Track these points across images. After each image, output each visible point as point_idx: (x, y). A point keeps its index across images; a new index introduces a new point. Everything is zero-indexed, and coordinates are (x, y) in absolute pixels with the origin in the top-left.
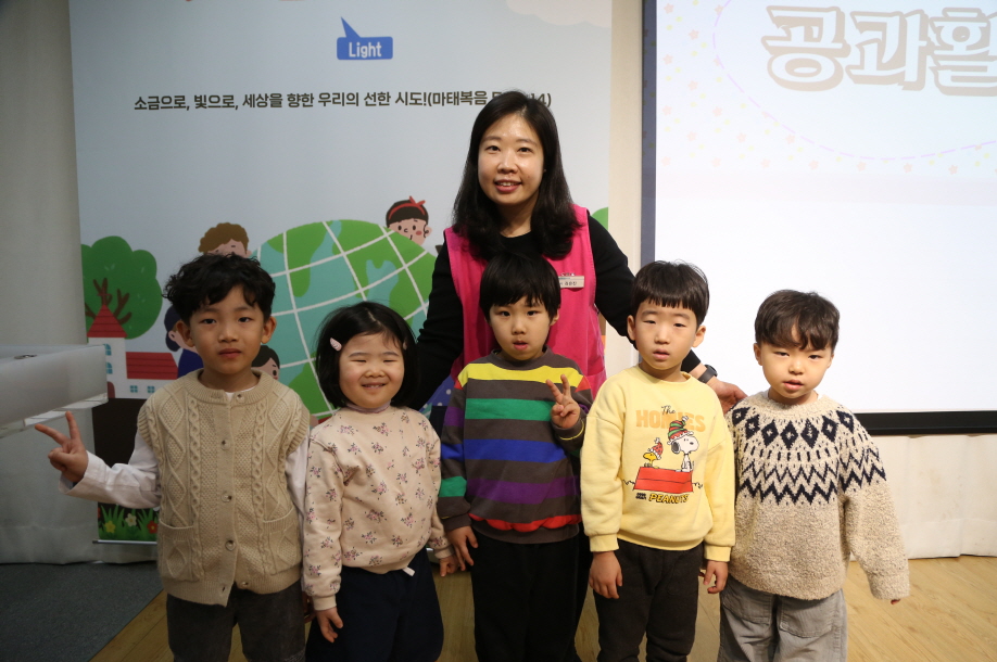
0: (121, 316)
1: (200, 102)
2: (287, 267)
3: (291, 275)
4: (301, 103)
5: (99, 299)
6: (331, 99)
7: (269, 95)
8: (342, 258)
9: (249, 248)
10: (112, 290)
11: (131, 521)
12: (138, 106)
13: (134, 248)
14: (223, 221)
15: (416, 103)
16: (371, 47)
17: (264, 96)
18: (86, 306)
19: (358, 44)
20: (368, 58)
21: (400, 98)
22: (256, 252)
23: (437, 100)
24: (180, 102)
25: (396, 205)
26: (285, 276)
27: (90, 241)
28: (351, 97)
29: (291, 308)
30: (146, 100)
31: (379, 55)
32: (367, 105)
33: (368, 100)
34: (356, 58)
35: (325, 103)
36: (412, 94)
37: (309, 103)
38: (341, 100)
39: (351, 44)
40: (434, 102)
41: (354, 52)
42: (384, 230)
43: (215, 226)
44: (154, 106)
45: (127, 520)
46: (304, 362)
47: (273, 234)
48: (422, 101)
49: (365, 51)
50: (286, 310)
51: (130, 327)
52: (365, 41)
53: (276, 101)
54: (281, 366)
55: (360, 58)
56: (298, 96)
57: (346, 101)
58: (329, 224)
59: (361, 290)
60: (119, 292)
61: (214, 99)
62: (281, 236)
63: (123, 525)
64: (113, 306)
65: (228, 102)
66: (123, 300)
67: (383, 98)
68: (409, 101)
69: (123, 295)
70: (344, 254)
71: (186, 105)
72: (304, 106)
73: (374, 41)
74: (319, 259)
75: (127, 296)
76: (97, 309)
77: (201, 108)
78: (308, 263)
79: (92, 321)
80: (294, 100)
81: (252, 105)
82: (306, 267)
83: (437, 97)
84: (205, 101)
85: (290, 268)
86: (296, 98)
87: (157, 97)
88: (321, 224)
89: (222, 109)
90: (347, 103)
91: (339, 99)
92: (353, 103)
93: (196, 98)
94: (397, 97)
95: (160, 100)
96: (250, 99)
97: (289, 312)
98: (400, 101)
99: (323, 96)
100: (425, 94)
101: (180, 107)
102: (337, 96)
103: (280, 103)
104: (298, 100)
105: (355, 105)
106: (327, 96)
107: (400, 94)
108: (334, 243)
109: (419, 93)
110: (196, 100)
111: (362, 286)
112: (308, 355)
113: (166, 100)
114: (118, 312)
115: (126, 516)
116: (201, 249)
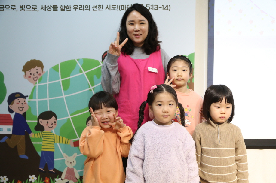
1: (22, 8)
2: (60, 78)
3: (62, 81)
4: (66, 9)
6: (78, 8)
7: (52, 6)
8: (84, 74)
9: (44, 70)
14: (33, 59)
15: (114, 10)
17: (50, 6)
21: (107, 7)
22: (47, 72)
23: (123, 8)
24: (13, 8)
25: (106, 52)
26: (59, 82)
29: (62, 95)
32: (93, 10)
33: (94, 8)
35: (76, 9)
36: (112, 6)
37: (69, 9)
38: (82, 8)
40: (122, 9)
42: (101, 63)
43: (29, 60)
44: (2, 9)
46: (67, 117)
47: (54, 64)
48: (117, 9)
50: (60, 96)
53: (55, 8)
54: (58, 119)
56: (65, 6)
57: (85, 8)
58: (78, 60)
59: (91, 88)
61: (28, 7)
62: (58, 65)
65: (34, 8)
67: (100, 7)
68: (111, 9)
70: (84, 73)
71: (16, 9)
72: (67, 10)
74: (74, 75)
77: (23, 11)
78: (69, 76)
80: (63, 8)
81: (45, 10)
82: (68, 78)
83: (123, 7)
84: (24, 8)
85: (62, 78)
86: (64, 7)
87: (3, 6)
88: (75, 60)
89: (32, 11)
90: (85, 10)
91: (81, 8)
92: (88, 10)
93: (20, 6)
94: (106, 7)
95: (4, 7)
96: (44, 7)
97: (61, 97)
98: (107, 9)
99: (75, 6)
100: (118, 6)
101: (13, 10)
102: (81, 7)
103: (57, 9)
104: (65, 8)
105: (89, 10)
106: (76, 6)
107: (107, 5)
108: (80, 68)
109: (116, 6)
110: (20, 7)
111: (92, 86)
112: (69, 115)
113: (7, 7)
116: (23, 70)
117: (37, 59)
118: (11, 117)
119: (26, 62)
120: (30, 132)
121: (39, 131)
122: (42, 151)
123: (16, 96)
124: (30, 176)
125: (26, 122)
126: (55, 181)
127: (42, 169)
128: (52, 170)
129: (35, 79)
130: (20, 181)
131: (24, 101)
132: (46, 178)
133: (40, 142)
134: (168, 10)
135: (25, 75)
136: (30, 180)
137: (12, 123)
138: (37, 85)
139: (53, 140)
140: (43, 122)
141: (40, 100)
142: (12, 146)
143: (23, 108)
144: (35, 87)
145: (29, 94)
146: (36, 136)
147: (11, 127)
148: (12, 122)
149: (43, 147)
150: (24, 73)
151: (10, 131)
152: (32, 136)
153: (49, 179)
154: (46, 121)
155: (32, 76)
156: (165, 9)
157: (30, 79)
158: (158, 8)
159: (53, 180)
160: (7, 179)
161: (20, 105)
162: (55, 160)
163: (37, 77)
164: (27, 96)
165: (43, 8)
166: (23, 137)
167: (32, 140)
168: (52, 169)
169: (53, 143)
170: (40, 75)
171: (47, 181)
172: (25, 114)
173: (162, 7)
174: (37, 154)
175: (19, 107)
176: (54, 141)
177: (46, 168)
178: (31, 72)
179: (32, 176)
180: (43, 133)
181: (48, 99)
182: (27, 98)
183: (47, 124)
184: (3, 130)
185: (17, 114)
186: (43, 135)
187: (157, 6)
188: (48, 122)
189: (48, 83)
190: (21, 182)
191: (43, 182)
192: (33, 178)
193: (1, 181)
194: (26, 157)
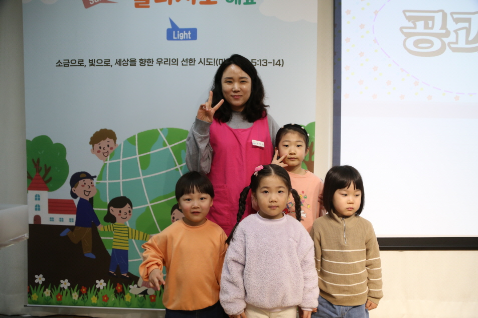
0: (47, 178)
1: (92, 63)
2: (137, 153)
3: (140, 157)
4: (146, 63)
5: (35, 169)
6: (163, 62)
7: (129, 59)
8: (168, 149)
9: (117, 143)
10: (42, 165)
11: (47, 293)
12: (58, 65)
13: (54, 142)
15: (209, 64)
16: (185, 34)
17: (126, 60)
18: (28, 172)
19: (178, 32)
20: (183, 40)
21: (201, 61)
22: (121, 145)
24: (81, 63)
26: (136, 158)
27: (31, 138)
28: (174, 61)
29: (140, 176)
30: (62, 61)
31: (190, 38)
32: (183, 65)
33: (183, 62)
34: (177, 40)
35: (160, 64)
36: (207, 59)
37: (151, 64)
38: (168, 62)
39: (174, 32)
41: (176, 36)
43: (98, 130)
44: (67, 64)
45: (45, 292)
46: (146, 205)
47: (130, 135)
48: (213, 63)
49: (182, 36)
50: (136, 177)
51: (51, 185)
52: (182, 31)
53: (133, 62)
54: (133, 208)
55: (179, 40)
56: (145, 60)
57: (171, 63)
58: (161, 130)
59: (178, 167)
60: (45, 166)
61: (99, 61)
62: (135, 136)
63: (42, 296)
64: (42, 174)
65: (107, 63)
66: (48, 170)
67: (191, 61)
68: (206, 63)
69: (48, 167)
70: (169, 147)
71: (84, 64)
72: (148, 65)
73: (187, 30)
74: (155, 149)
75: (50, 168)
76: (33, 175)
77: (92, 66)
78: (149, 151)
79: (31, 181)
80: (143, 62)
81: (120, 65)
82: (148, 153)
84: (95, 62)
85: (139, 154)
86: (144, 61)
87: (68, 60)
88: (157, 130)
89: (104, 67)
91: (167, 62)
92: (176, 64)
93: (89, 60)
94: (199, 61)
95: (70, 62)
96: (119, 61)
97: (138, 178)
98: (201, 63)
99: (159, 60)
100: (214, 59)
101: (81, 65)
102: (166, 60)
103: (135, 64)
104: (145, 62)
106: (161, 60)
107: (201, 59)
108: (164, 141)
109: (211, 59)
110: (89, 62)
111: (179, 164)
112: (149, 202)
113: (73, 62)
114: (44, 176)
115: (44, 290)
116: (91, 143)
117: (108, 128)
118: (74, 204)
119: (94, 133)
120: (98, 223)
121: (110, 223)
122: (113, 249)
123: (82, 176)
124: (97, 281)
125: (93, 210)
126: (130, 289)
127: (113, 273)
128: (125, 275)
129: (106, 154)
131: (92, 183)
132: (118, 284)
133: (110, 237)
134: (281, 66)
135: (93, 149)
136: (97, 286)
138: (108, 162)
139: (127, 235)
140: (115, 211)
141: (111, 181)
142: (75, 241)
143: (89, 192)
144: (105, 165)
145: (97, 174)
146: (106, 230)
147: (74, 217)
149: (114, 243)
150: (91, 145)
152: (100, 228)
153: (121, 285)
154: (119, 209)
155: (102, 150)
156: (276, 64)
157: (99, 154)
158: (268, 64)
159: (127, 288)
160: (69, 284)
161: (86, 188)
162: (129, 261)
163: (108, 152)
165: (118, 63)
166: (89, 230)
167: (100, 234)
168: (125, 273)
169: (127, 238)
170: (112, 148)
171: (119, 288)
172: (92, 199)
173: (273, 61)
174: (107, 252)
175: (84, 191)
176: (128, 237)
177: (118, 271)
178: (100, 145)
179: (100, 281)
180: (114, 226)
181: (121, 181)
182: (94, 179)
183: (119, 213)
184: (64, 220)
185: (82, 200)
186: (115, 228)
187: (266, 60)
188: (120, 212)
189: (121, 160)
190: (86, 288)
191: (114, 289)
192: (101, 284)
193: (62, 286)
194: (93, 256)
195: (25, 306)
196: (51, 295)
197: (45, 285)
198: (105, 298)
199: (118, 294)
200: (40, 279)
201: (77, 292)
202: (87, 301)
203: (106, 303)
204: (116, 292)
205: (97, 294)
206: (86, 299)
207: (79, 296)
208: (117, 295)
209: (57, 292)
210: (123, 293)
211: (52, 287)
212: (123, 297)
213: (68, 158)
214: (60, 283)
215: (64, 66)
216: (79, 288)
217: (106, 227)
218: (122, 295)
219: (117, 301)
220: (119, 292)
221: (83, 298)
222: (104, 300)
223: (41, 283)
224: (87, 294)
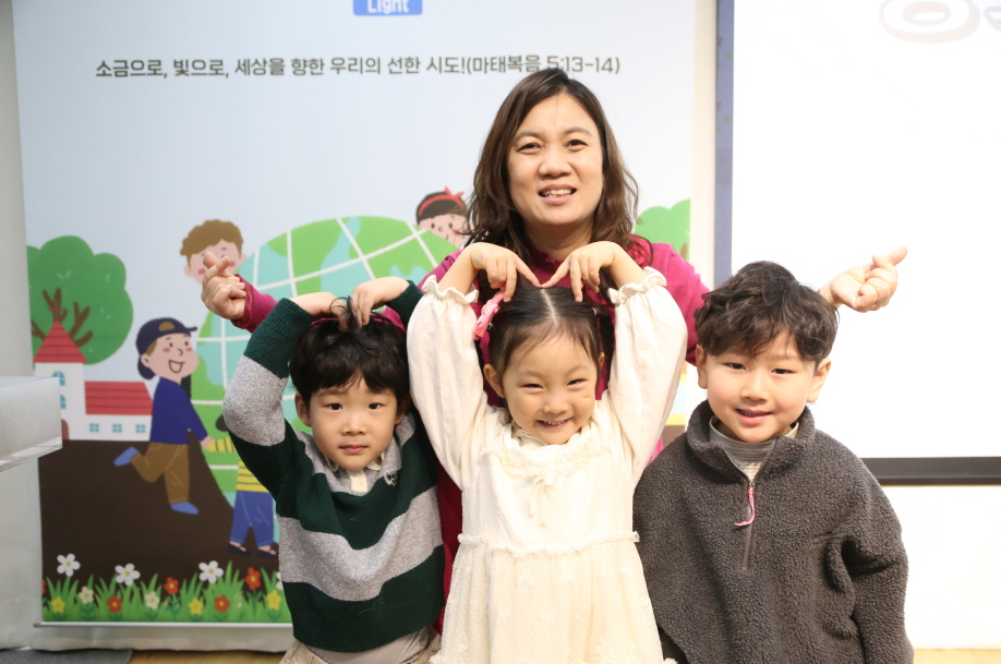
0: (80, 336)
1: (181, 69)
4: (308, 70)
5: (50, 315)
6: (346, 65)
7: (268, 60)
8: (360, 264)
9: (243, 251)
10: (67, 303)
11: (86, 596)
12: (101, 72)
13: (97, 250)
14: (212, 217)
15: (452, 71)
17: (261, 62)
18: (33, 324)
20: (392, 14)
21: (432, 64)
22: (253, 256)
23: (478, 66)
24: (155, 68)
25: (429, 197)
27: (38, 242)
30: (110, 64)
31: (406, 10)
32: (391, 72)
33: (393, 67)
34: (377, 14)
35: (338, 69)
36: (447, 59)
37: (318, 70)
38: (358, 67)
40: (475, 69)
41: (375, 6)
42: (413, 229)
43: (200, 223)
44: (121, 72)
45: (81, 595)
47: (273, 234)
48: (460, 68)
49: (388, 5)
51: (91, 350)
53: (277, 68)
55: (382, 14)
56: (305, 61)
57: (365, 67)
58: (345, 221)
60: (76, 306)
61: (197, 65)
62: (286, 234)
63: (75, 601)
64: (68, 324)
65: (217, 68)
66: (81, 316)
67: (411, 63)
68: (444, 68)
69: (81, 309)
70: (363, 258)
71: (163, 72)
72: (312, 74)
74: (332, 265)
75: (87, 312)
76: (47, 326)
77: (182, 76)
78: (318, 269)
79: (40, 342)
80: (299, 66)
81: (246, 72)
82: (316, 274)
83: (478, 63)
84: (187, 67)
85: (297, 274)
86: (302, 63)
87: (125, 62)
88: (335, 221)
89: (208, 77)
90: (367, 71)
91: (356, 65)
92: (374, 71)
93: (175, 62)
94: (429, 63)
95: (129, 65)
96: (244, 65)
98: (432, 68)
99: (336, 62)
100: (463, 60)
101: (155, 74)
102: (353, 62)
103: (282, 70)
104: (305, 66)
105: (376, 74)
106: (340, 62)
107: (432, 60)
108: (352, 245)
109: (456, 59)
110: (175, 66)
113: (138, 65)
114: (75, 330)
115: (79, 590)
116: (183, 252)
117: (224, 218)
118: (146, 391)
119: (190, 229)
120: (203, 434)
122: (239, 493)
123: (163, 327)
124: (202, 566)
125: (191, 406)
127: (237, 545)
128: (266, 548)
130: (174, 578)
131: (187, 344)
132: (251, 570)
134: (614, 72)
135: (189, 265)
136: (203, 577)
137: (150, 410)
142: (150, 476)
143: (182, 364)
146: (222, 449)
147: (146, 420)
148: (150, 404)
149: (240, 479)
150: (184, 258)
151: (144, 431)
152: (208, 446)
153: (258, 574)
156: (603, 69)
158: (585, 68)
159: (270, 577)
160: (137, 575)
161: (174, 355)
164: (195, 329)
165: (243, 67)
166: (181, 450)
167: (208, 460)
168: (266, 545)
170: (231, 265)
171: (253, 579)
172: (187, 381)
173: (595, 62)
174: (223, 499)
175: (170, 361)
179: (208, 564)
182: (193, 333)
184: (124, 429)
185: (164, 383)
187: (581, 59)
190: (176, 582)
191: (241, 584)
192: (210, 571)
193: (119, 579)
194: (191, 509)
195: (36, 626)
196: (95, 601)
197: (80, 578)
198: (222, 604)
199: (251, 592)
200: (68, 564)
201: (156, 589)
202: (179, 610)
203: (223, 615)
204: (246, 589)
205: (202, 594)
206: (178, 606)
207: (162, 600)
208: (249, 594)
209: (107, 594)
210: (262, 589)
211: (97, 582)
212: (262, 600)
213: (132, 287)
214: (113, 573)
215: (116, 75)
216: (162, 582)
217: (221, 443)
218: (260, 594)
219: (248, 608)
220: (252, 587)
221: (170, 604)
222: (218, 607)
223: (70, 574)
224: (178, 595)
